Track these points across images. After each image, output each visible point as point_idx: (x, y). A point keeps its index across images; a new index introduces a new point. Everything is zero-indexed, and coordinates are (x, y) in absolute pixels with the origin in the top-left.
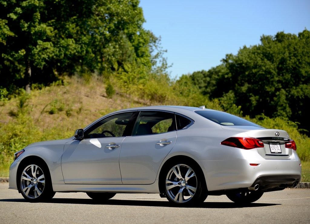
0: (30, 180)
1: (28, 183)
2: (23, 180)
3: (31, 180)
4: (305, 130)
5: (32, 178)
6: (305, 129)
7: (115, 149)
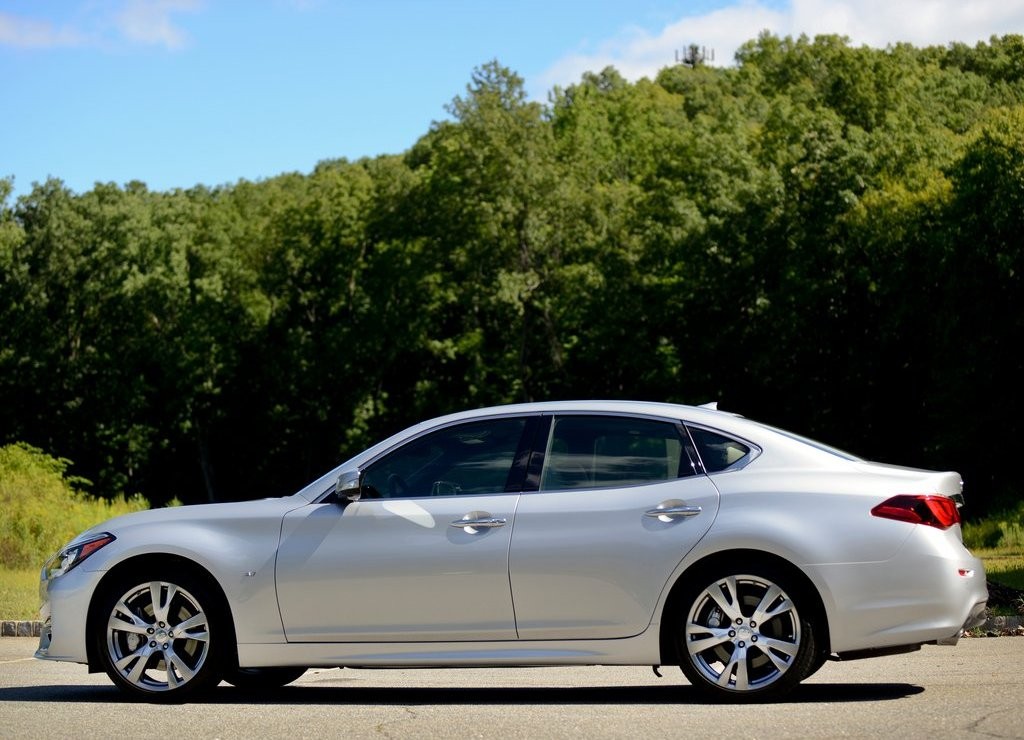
0: (143, 631)
1: (132, 643)
2: (114, 631)
3: (148, 631)
4: (85, 481)
5: (149, 626)
6: (85, 477)
7: (490, 532)
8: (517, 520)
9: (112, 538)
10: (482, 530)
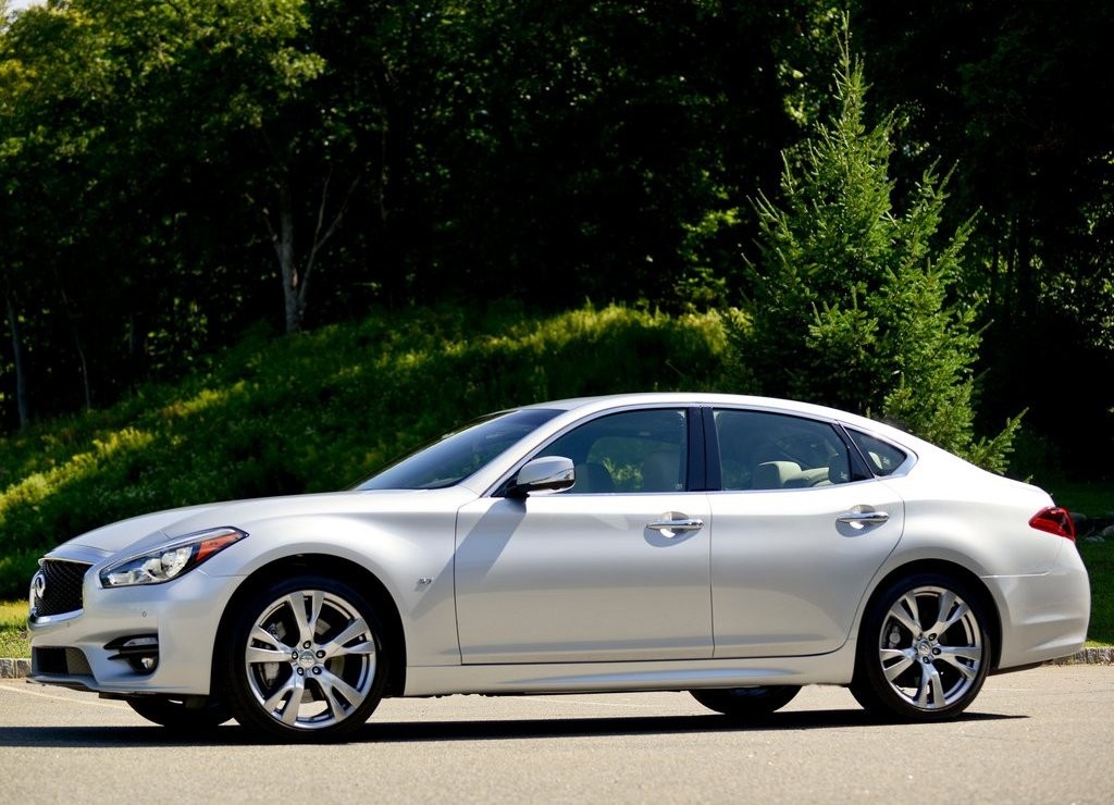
7: (685, 536)
8: (714, 523)
9: (245, 535)
10: (679, 532)
